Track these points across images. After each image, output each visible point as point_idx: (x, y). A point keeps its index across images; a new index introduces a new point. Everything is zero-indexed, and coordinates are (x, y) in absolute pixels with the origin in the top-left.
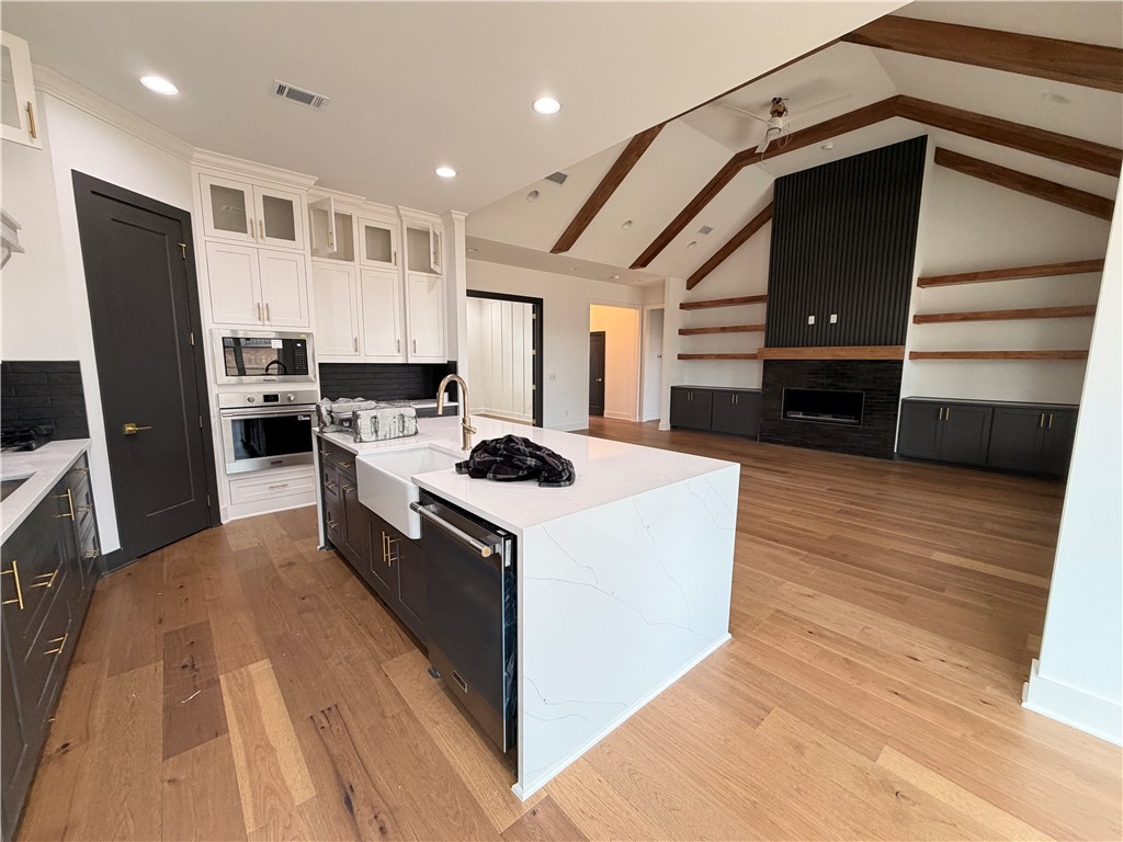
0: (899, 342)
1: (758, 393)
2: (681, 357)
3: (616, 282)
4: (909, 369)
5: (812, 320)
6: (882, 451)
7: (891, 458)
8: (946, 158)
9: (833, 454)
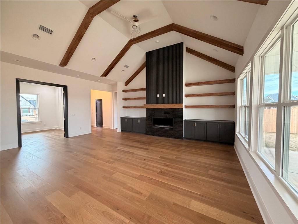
0: (181, 102)
1: (145, 119)
2: (124, 107)
3: (99, 82)
4: (185, 111)
5: (158, 96)
6: (179, 137)
7: (182, 139)
8: (189, 51)
9: (167, 138)
